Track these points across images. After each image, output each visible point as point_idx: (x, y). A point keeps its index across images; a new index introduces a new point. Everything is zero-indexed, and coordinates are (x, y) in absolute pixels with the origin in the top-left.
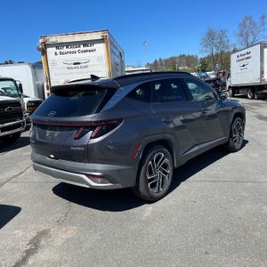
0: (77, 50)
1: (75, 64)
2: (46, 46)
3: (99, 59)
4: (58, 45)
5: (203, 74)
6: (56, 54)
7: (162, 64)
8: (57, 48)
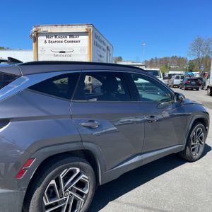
0: (63, 40)
1: (61, 52)
2: (38, 34)
3: (82, 49)
4: (48, 35)
5: (190, 73)
6: (46, 42)
7: (156, 62)
8: (47, 37)
